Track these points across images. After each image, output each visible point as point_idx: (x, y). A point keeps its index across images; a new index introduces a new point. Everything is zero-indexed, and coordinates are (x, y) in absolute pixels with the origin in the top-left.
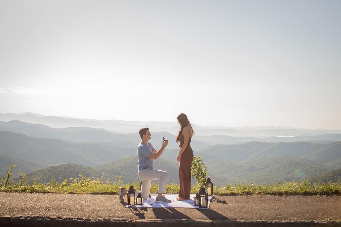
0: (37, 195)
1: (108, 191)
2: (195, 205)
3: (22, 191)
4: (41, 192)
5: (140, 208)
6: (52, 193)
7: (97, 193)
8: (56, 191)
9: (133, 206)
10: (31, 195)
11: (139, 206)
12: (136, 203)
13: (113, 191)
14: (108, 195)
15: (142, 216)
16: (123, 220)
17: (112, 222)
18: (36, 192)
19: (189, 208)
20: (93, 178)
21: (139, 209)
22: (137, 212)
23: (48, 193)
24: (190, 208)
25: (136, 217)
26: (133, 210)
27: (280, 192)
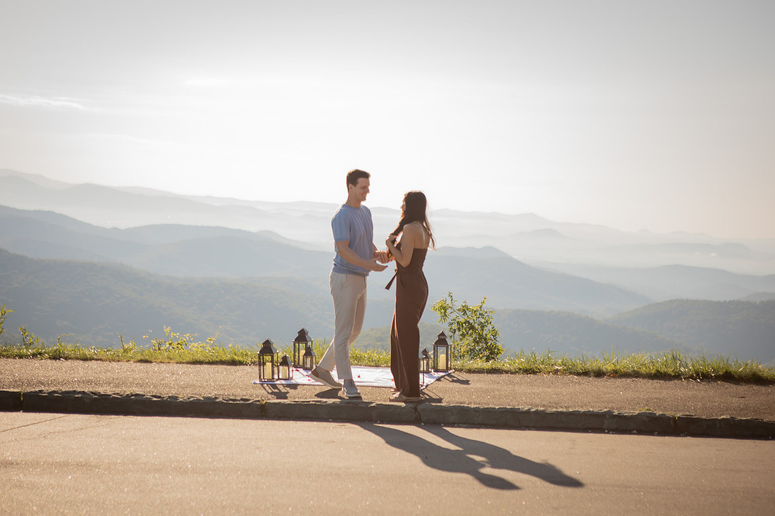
0: (69, 363)
1: (225, 358)
3: (34, 355)
4: (77, 359)
5: (283, 385)
6: (101, 360)
7: (201, 363)
8: (110, 357)
9: (269, 380)
10: (56, 363)
11: (283, 382)
12: (276, 377)
13: (236, 358)
14: (225, 366)
15: (284, 396)
16: (242, 399)
17: (220, 403)
18: (66, 359)
19: (383, 387)
20: (196, 335)
21: (279, 387)
22: (276, 391)
23: (93, 361)
24: (386, 388)
25: (270, 396)
26: (267, 388)
27: (600, 370)
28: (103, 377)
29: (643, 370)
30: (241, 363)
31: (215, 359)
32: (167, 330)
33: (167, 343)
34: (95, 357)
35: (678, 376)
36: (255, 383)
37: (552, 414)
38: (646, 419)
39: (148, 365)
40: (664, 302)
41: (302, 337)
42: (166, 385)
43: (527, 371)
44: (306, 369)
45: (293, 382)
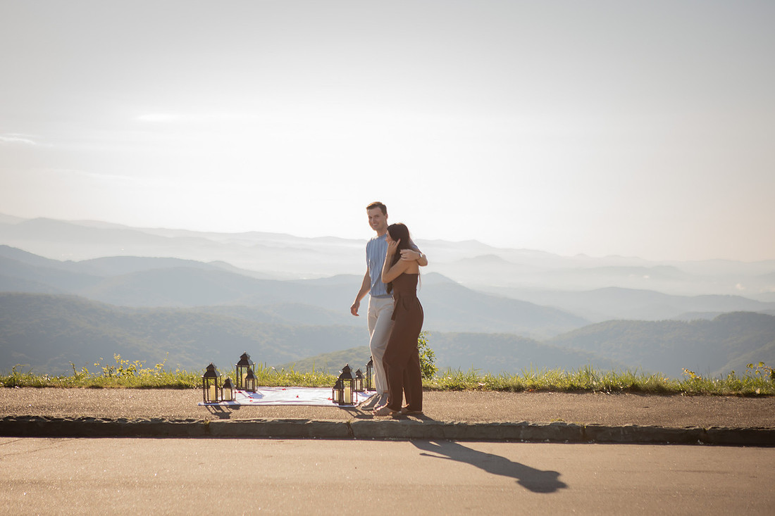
0: (23, 390)
1: (172, 382)
2: (334, 402)
4: (31, 386)
5: (226, 406)
6: (54, 387)
7: (149, 387)
8: (62, 384)
9: (213, 402)
10: (11, 391)
11: (226, 403)
12: (220, 399)
13: (183, 382)
14: (171, 390)
15: (227, 416)
16: (187, 420)
17: (167, 423)
18: (21, 386)
19: (320, 406)
20: (145, 361)
21: (222, 407)
22: (220, 411)
23: (46, 388)
24: (322, 406)
25: (214, 416)
26: (211, 409)
27: (520, 386)
28: (56, 402)
29: (559, 385)
30: (187, 387)
31: (163, 383)
32: (117, 357)
33: (118, 370)
34: (48, 384)
35: (589, 390)
36: (200, 405)
37: (473, 426)
38: (557, 428)
39: (99, 391)
40: (601, 323)
41: (244, 361)
42: (116, 409)
43: (453, 388)
44: (248, 391)
45: (236, 403)
